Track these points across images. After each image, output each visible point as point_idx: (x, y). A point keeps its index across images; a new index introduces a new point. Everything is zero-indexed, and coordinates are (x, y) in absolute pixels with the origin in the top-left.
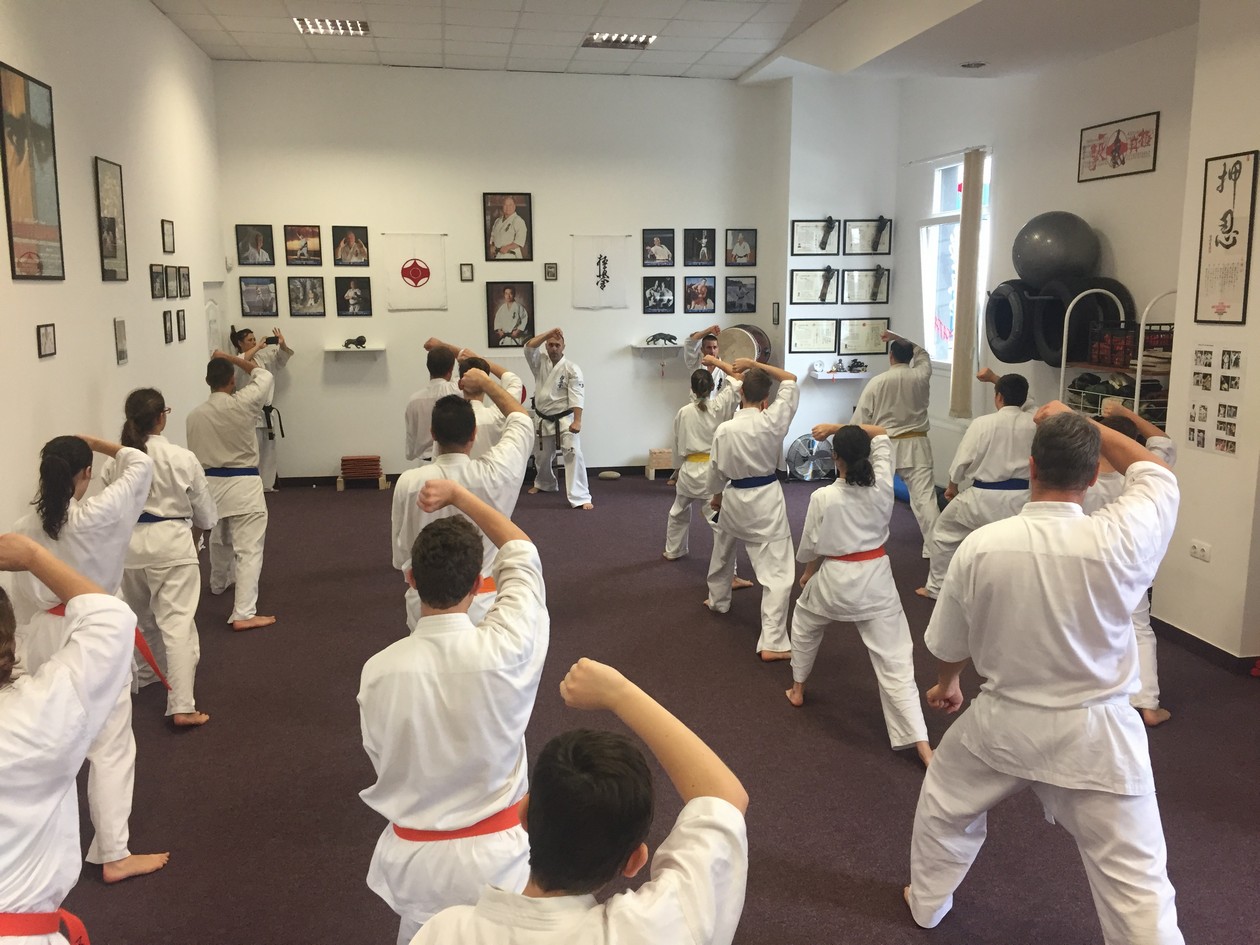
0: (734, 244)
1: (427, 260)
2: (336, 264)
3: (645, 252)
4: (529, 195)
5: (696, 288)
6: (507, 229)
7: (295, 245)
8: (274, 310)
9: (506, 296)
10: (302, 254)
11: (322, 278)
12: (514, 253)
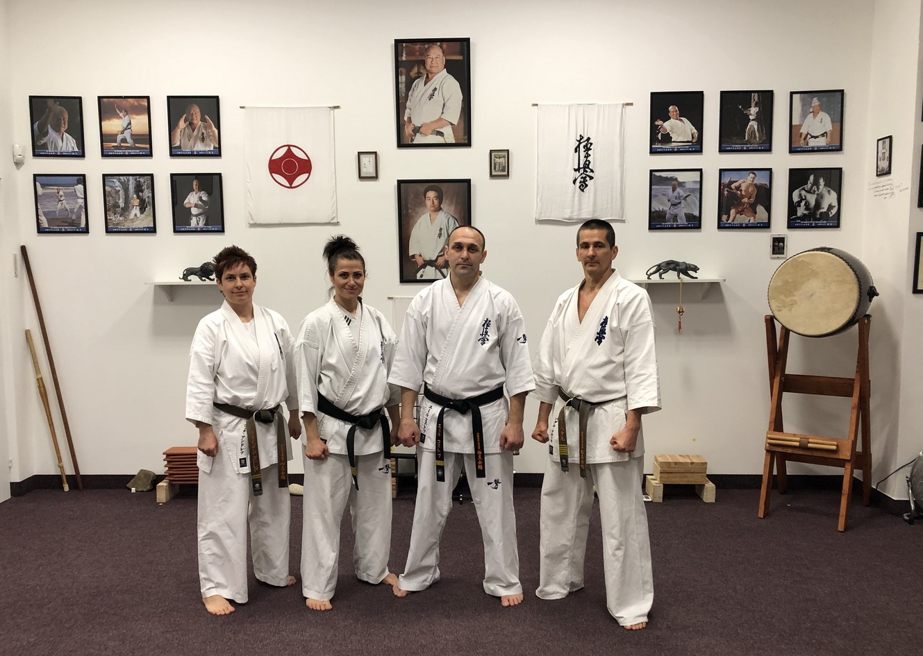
0: (804, 115)
1: (307, 146)
2: (172, 155)
3: (654, 130)
4: (468, 40)
5: (738, 188)
6: (431, 96)
7: (114, 125)
8: (83, 225)
9: (429, 203)
10: (124, 140)
11: (152, 175)
12: (441, 134)
